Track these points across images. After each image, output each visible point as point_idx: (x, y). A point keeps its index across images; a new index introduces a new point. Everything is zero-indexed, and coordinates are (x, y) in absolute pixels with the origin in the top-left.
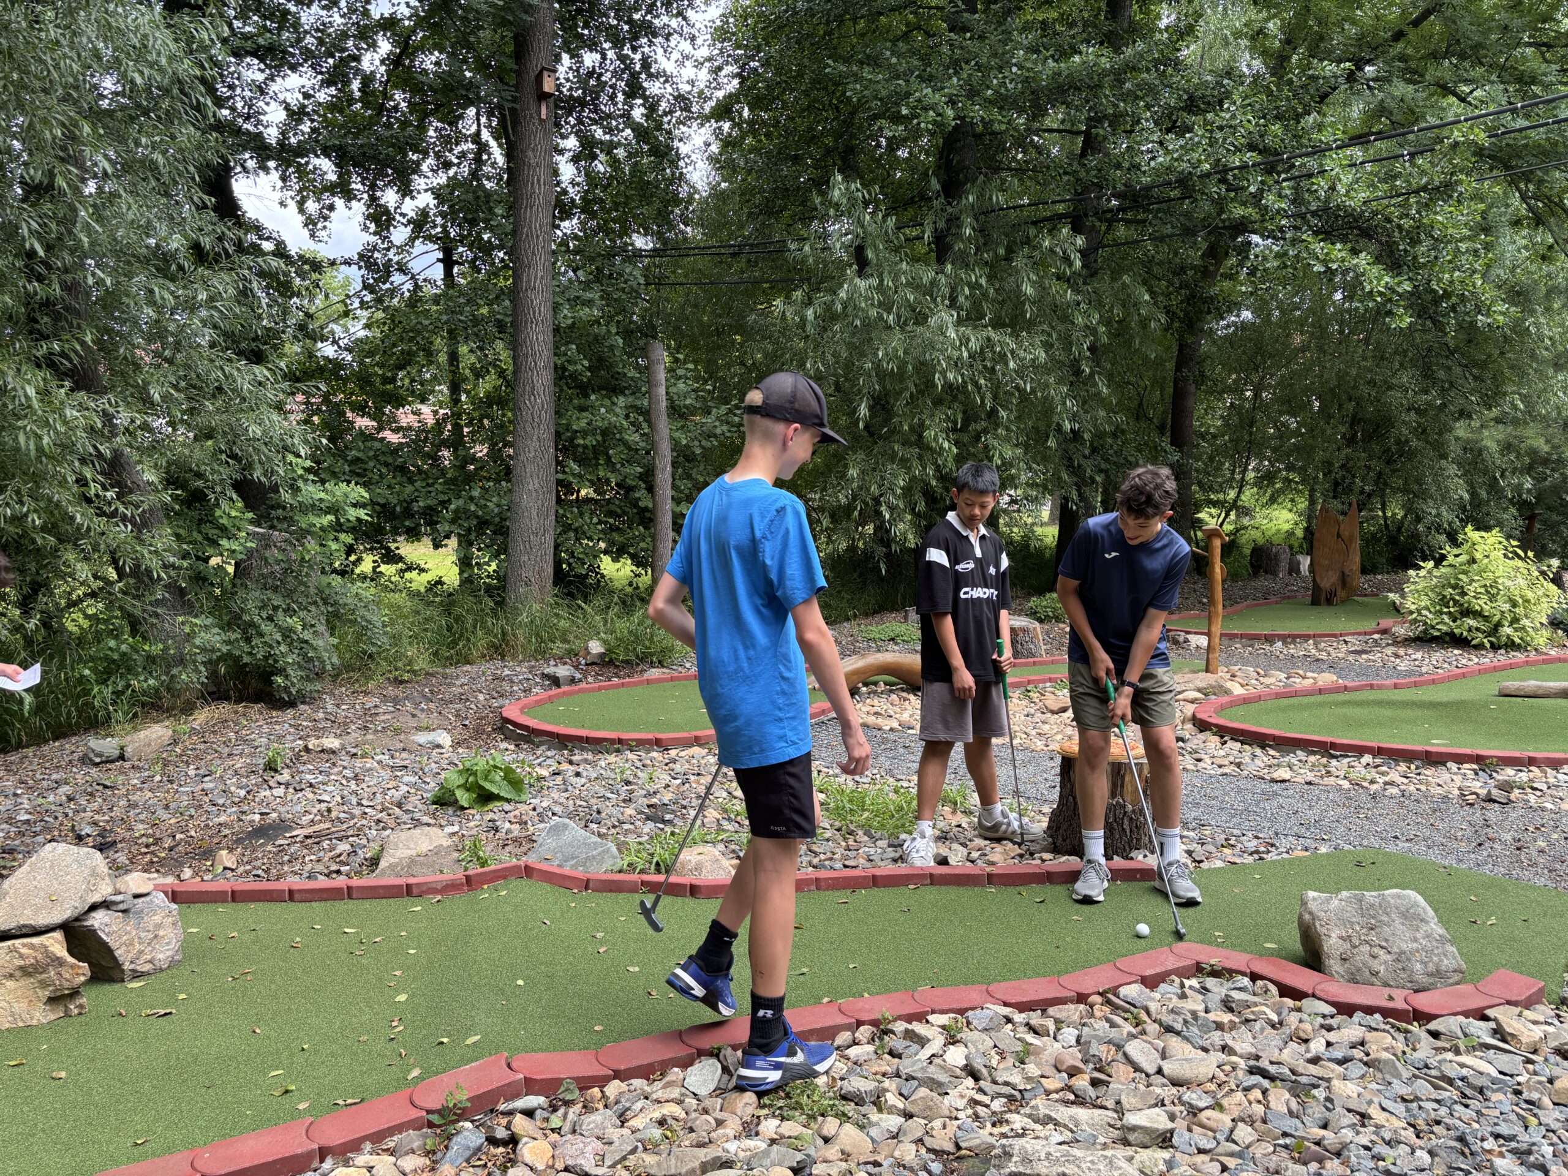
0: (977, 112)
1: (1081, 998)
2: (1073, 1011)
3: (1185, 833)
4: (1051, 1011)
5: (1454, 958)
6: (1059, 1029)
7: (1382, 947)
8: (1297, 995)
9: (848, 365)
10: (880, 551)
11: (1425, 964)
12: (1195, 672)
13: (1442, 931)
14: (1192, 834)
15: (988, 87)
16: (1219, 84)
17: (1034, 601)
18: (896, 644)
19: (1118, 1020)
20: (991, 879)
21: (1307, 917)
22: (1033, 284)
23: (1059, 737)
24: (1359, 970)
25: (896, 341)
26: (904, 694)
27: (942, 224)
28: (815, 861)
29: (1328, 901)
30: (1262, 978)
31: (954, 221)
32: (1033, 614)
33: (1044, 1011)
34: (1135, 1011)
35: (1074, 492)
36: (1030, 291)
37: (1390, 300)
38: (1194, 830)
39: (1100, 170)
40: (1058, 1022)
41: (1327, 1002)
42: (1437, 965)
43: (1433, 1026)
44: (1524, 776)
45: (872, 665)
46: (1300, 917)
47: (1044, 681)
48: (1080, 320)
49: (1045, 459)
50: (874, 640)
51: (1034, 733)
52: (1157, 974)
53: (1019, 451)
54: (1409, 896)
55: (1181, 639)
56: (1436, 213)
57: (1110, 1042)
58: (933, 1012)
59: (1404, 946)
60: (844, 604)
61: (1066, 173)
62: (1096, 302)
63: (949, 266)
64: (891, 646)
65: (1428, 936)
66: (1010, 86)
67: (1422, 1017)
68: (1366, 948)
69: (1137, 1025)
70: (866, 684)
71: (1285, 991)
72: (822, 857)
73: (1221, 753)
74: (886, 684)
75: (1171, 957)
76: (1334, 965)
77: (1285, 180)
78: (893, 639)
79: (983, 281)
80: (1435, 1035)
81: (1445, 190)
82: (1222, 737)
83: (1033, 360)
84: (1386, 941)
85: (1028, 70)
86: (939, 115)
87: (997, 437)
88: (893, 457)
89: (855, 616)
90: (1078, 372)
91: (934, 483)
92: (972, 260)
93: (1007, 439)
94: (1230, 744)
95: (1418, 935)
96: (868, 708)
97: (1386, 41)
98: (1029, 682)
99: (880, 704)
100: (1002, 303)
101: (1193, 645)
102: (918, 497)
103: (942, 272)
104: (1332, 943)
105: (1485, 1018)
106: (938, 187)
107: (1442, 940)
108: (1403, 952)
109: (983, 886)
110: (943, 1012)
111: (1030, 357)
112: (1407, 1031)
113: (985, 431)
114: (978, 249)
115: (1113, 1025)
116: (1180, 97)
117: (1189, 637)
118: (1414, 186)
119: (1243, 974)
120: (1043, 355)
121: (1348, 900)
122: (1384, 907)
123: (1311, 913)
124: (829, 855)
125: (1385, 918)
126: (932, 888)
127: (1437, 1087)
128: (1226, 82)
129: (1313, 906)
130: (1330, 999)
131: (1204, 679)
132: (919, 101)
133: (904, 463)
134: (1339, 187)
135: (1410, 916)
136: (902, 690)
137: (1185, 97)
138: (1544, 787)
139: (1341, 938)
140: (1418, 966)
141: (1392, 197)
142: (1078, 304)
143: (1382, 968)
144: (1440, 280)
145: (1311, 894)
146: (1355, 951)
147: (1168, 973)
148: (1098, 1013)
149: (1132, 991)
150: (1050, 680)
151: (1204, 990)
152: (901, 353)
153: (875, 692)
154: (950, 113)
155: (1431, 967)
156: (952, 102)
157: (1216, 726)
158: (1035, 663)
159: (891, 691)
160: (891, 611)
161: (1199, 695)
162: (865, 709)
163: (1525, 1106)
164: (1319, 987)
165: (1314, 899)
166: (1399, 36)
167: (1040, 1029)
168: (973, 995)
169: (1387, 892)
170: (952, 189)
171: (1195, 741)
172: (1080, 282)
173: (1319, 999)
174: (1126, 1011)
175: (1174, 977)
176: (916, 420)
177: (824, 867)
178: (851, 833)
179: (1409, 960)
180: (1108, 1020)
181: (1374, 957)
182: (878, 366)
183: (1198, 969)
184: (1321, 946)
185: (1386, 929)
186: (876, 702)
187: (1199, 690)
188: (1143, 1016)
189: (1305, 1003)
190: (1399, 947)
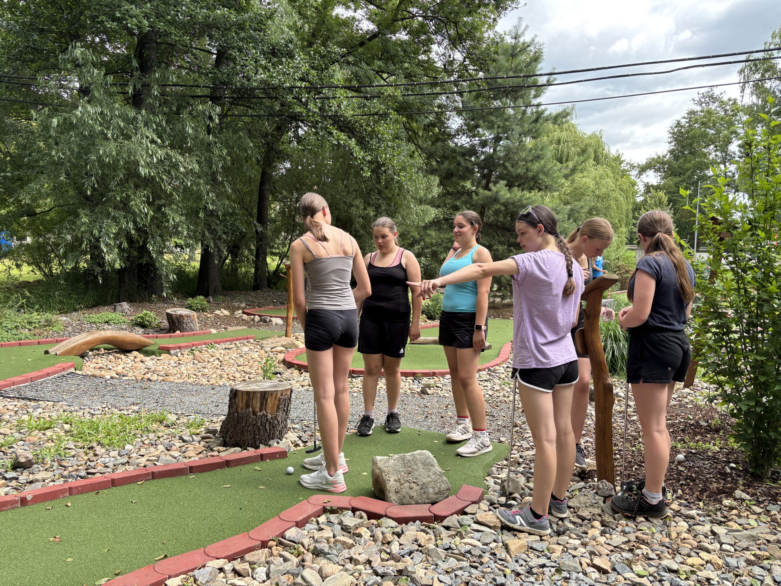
0: (161, 26)
1: (264, 545)
2: (261, 555)
3: (294, 426)
4: (248, 557)
5: (447, 483)
6: (253, 569)
7: (414, 483)
8: (377, 516)
9: (79, 156)
10: (98, 269)
11: (434, 488)
12: (279, 337)
13: (440, 470)
14: (297, 426)
15: (168, 15)
16: (287, 46)
17: (190, 301)
18: (110, 325)
19: (287, 554)
20: (192, 469)
21: (377, 471)
22: (193, 128)
23: (214, 376)
24: (404, 497)
25: (112, 147)
26: (118, 355)
27: (139, 86)
28: (66, 473)
29: (388, 461)
30: (359, 510)
31: (146, 86)
32: (190, 307)
33: (242, 558)
34: (296, 546)
35: (212, 243)
36: (190, 131)
37: (362, 163)
38: (298, 423)
39: (228, 75)
40: (251, 564)
41: (393, 519)
42: (439, 488)
43: (445, 523)
44: (432, 382)
45: (97, 339)
46: (373, 471)
47: (201, 345)
48: (217, 152)
49: (196, 224)
50: (95, 323)
51: (200, 374)
52: (304, 519)
53: (184, 218)
54: (425, 454)
55: (268, 320)
56: (380, 126)
57: (288, 573)
58: (170, 577)
59: (424, 481)
60: (73, 301)
61: (210, 73)
62: (226, 144)
63: (144, 111)
64: (106, 326)
65: (435, 473)
66: (181, 17)
67: (439, 519)
68: (407, 484)
69: (299, 555)
70: (91, 350)
71: (372, 516)
72: (70, 469)
73: (302, 379)
74: (105, 349)
75: (310, 506)
76: (392, 496)
77: (317, 98)
78: (107, 322)
79: (164, 123)
80: (447, 528)
81: (384, 116)
82: (300, 370)
83: (191, 169)
84: (416, 479)
85: (192, 10)
86: (139, 22)
87: (172, 209)
88: (108, 215)
89: (81, 309)
90: (214, 180)
91: (133, 232)
92: (157, 110)
93: (177, 212)
94: (304, 374)
95: (430, 474)
96: (95, 365)
97: (356, 45)
98: (193, 345)
99: (102, 361)
100: (174, 136)
101: (274, 323)
102: (123, 240)
103: (140, 113)
104: (391, 484)
105: (465, 513)
106: (137, 65)
107: (441, 475)
108: (424, 484)
109: (187, 474)
110: (176, 576)
111: (190, 167)
112: (434, 528)
113: (164, 205)
114: (160, 105)
115: (286, 560)
116: (269, 47)
117: (272, 319)
118: (372, 112)
119: (347, 509)
120: (197, 167)
121: (397, 459)
122: (414, 459)
123: (379, 469)
124: (75, 467)
125: (415, 467)
126: (154, 481)
127: (459, 560)
128: (290, 45)
129: (380, 464)
130: (395, 516)
131: (284, 340)
132: (127, 11)
133: (115, 219)
134: (342, 106)
135: (427, 464)
136: (116, 352)
137: (271, 48)
138: (441, 386)
139: (395, 481)
140: (431, 490)
141: (363, 115)
142: (216, 143)
143: (415, 494)
144: (381, 157)
145: (379, 458)
146: (402, 487)
147: (309, 517)
148: (275, 552)
149: (292, 533)
150: (205, 344)
151: (329, 522)
152: (114, 153)
153: (98, 355)
154: (146, 22)
155: (437, 490)
156: (147, 16)
157: (297, 365)
158: (194, 334)
159: (109, 354)
160: (105, 305)
161: (283, 349)
162: (92, 366)
163: (501, 562)
164: (388, 510)
165: (381, 461)
166: (362, 44)
167: (242, 572)
168: (197, 558)
169: (415, 452)
170: (144, 68)
171: (287, 373)
172: (217, 132)
173: (389, 518)
174: (290, 546)
175: (313, 518)
176: (124, 195)
177: (72, 476)
178: (91, 448)
179: (427, 487)
180: (281, 556)
181: (411, 489)
182: (100, 159)
183: (325, 511)
184: (385, 486)
185: (416, 473)
186: (99, 361)
187: (283, 346)
188: (302, 549)
189: (383, 520)
190: (422, 481)
